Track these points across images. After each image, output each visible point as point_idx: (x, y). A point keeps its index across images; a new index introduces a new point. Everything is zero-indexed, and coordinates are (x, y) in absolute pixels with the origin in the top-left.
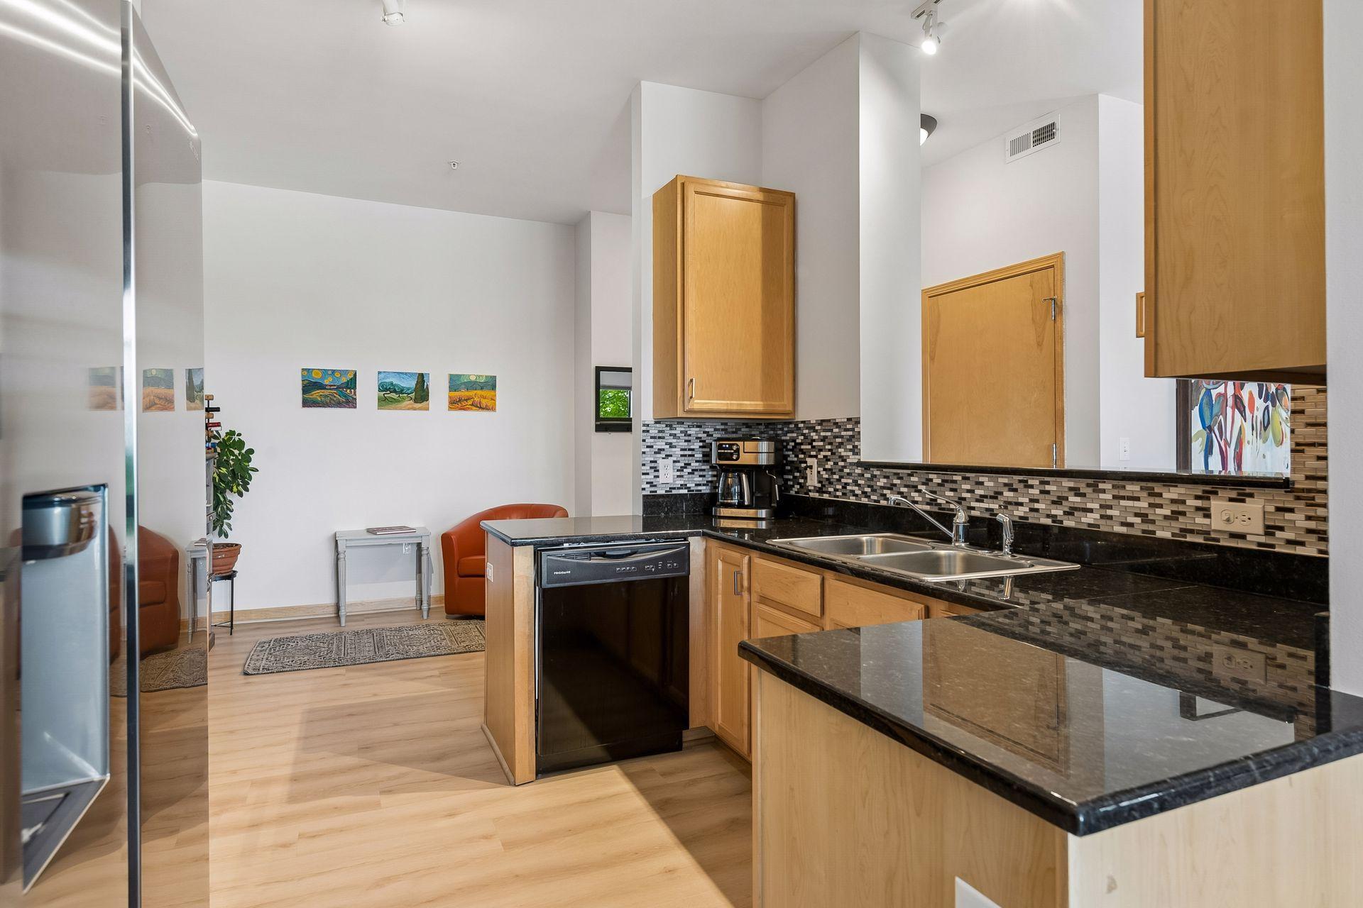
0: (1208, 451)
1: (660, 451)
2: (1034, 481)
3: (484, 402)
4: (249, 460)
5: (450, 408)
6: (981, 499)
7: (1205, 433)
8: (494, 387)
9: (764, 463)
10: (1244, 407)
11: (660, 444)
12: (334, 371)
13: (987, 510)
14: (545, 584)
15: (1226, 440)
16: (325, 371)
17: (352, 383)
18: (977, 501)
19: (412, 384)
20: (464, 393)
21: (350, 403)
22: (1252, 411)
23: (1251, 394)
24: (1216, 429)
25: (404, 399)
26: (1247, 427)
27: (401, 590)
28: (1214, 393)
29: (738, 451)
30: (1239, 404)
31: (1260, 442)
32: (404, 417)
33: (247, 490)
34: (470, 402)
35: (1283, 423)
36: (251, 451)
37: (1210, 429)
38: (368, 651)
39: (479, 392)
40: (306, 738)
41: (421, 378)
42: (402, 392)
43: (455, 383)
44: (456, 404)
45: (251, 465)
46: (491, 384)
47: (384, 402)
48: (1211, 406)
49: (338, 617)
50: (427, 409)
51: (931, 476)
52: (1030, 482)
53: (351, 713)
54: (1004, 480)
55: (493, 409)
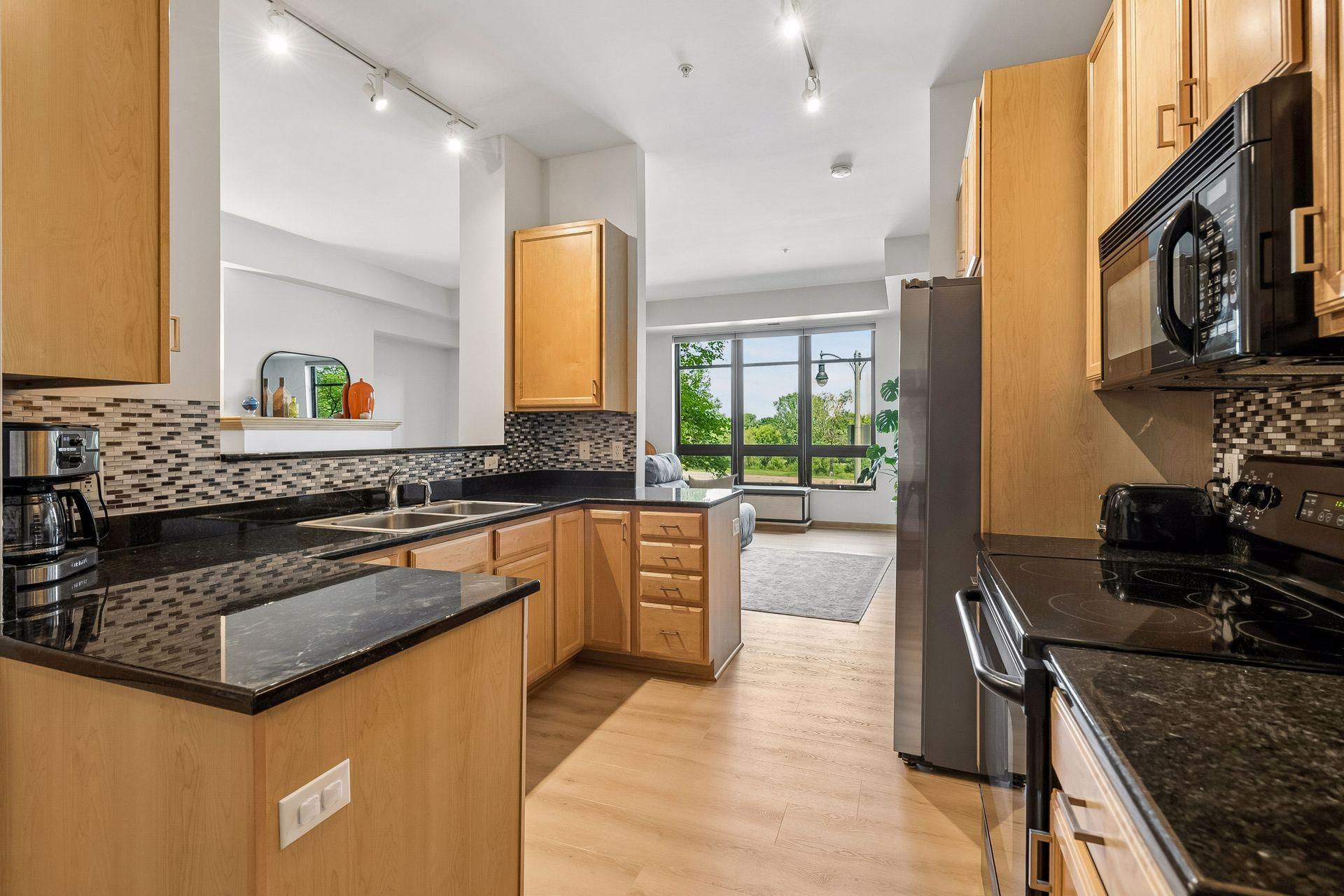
2: (412, 457)
6: (376, 474)
13: (379, 481)
18: (372, 476)
51: (326, 462)
52: (410, 457)
54: (392, 458)
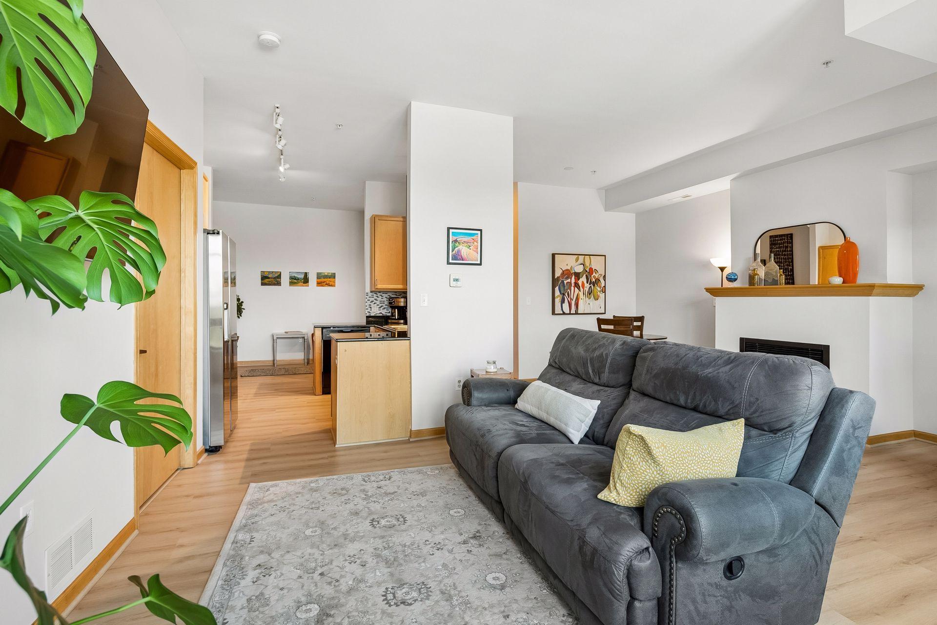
0: (563, 301)
1: (372, 301)
3: (331, 283)
4: (242, 305)
5: (317, 286)
7: (561, 296)
8: (334, 277)
9: (403, 305)
10: (580, 287)
11: (372, 299)
12: (273, 272)
14: (324, 339)
15: (571, 298)
16: (269, 272)
17: (279, 276)
19: (302, 276)
20: (323, 280)
21: (279, 284)
22: (583, 288)
23: (583, 282)
24: (566, 294)
25: (299, 282)
26: (581, 294)
27: (299, 356)
28: (565, 282)
29: (394, 302)
30: (577, 286)
31: (587, 299)
32: (299, 289)
33: (241, 316)
34: (325, 283)
35: (598, 292)
36: (242, 302)
37: (564, 294)
38: (283, 372)
39: (329, 279)
40: (259, 388)
41: (306, 274)
42: (298, 280)
43: (319, 276)
44: (319, 284)
45: (243, 307)
46: (333, 276)
47: (292, 284)
48: (564, 286)
49: (274, 365)
50: (308, 286)
53: (274, 384)
55: (334, 286)
